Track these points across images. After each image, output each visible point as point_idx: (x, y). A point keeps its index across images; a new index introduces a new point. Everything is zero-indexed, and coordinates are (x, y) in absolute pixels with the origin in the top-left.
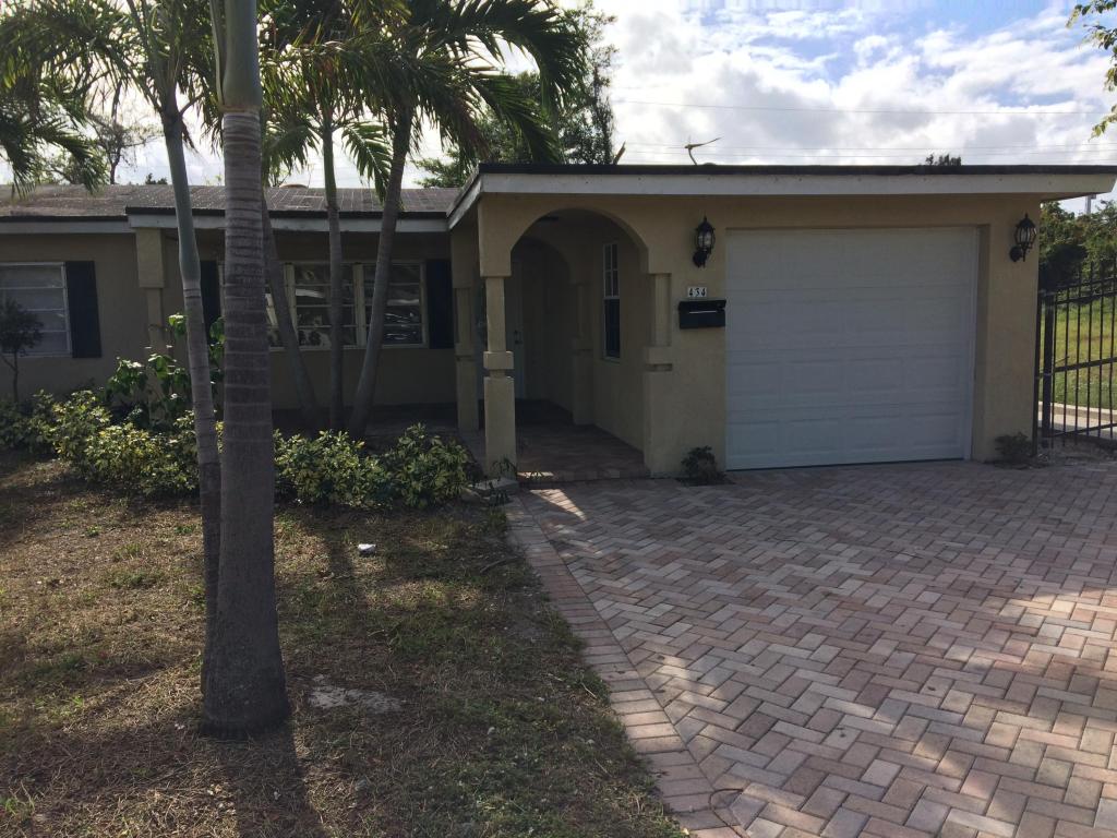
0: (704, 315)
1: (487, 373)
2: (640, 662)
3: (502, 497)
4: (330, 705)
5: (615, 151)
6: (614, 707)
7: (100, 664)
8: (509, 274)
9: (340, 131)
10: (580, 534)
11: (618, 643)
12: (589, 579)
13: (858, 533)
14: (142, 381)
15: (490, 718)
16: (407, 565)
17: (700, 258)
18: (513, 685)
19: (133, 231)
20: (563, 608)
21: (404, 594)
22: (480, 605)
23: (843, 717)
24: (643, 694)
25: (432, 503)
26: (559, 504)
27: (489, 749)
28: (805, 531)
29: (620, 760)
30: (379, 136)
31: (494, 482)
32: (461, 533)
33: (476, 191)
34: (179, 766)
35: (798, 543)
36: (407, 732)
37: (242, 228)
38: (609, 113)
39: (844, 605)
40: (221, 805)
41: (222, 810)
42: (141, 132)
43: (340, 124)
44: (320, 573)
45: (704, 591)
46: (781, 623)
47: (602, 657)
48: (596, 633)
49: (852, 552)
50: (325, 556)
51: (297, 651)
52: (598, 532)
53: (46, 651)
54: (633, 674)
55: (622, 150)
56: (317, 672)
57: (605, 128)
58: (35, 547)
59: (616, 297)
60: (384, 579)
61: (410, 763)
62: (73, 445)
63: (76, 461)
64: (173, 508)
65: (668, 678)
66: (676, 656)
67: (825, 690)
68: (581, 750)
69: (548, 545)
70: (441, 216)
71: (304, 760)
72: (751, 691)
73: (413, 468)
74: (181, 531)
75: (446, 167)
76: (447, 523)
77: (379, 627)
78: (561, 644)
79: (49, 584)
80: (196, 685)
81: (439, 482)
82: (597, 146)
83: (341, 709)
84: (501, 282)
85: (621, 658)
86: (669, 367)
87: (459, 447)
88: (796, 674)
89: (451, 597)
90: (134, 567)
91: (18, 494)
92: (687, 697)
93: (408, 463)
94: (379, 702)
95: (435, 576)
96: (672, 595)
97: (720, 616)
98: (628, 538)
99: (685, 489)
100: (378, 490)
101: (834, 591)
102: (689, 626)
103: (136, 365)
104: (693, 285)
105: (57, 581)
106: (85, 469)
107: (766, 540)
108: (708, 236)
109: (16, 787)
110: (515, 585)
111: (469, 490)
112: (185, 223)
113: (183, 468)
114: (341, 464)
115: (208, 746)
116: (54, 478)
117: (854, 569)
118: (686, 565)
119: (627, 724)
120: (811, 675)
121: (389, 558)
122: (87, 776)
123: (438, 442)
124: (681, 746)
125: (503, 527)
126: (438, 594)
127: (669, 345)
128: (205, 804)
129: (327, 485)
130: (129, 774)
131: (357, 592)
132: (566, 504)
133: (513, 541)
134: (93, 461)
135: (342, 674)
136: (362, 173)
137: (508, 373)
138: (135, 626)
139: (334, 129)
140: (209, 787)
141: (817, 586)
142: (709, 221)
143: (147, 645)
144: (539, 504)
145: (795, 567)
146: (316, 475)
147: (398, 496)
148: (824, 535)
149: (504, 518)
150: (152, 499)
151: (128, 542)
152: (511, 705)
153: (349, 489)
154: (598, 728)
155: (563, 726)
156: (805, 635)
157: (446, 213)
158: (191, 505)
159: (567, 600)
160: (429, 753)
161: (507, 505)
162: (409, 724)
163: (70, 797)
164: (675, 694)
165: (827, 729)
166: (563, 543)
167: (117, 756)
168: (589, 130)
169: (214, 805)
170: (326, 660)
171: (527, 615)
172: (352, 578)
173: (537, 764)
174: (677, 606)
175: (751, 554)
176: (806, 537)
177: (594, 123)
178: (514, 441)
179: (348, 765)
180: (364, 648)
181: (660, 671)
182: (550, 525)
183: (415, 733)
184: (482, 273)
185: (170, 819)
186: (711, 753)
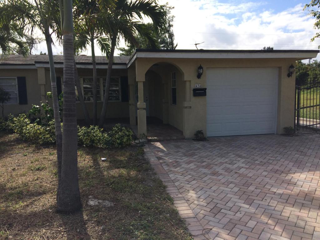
0: (200, 92)
1: (138, 109)
2: (183, 192)
3: (142, 145)
4: (94, 204)
5: (175, 45)
6: (175, 205)
7: (28, 192)
8: (144, 80)
9: (96, 40)
10: (165, 155)
11: (176, 187)
12: (167, 168)
13: (244, 155)
14: (39, 111)
15: (140, 208)
16: (115, 164)
17: (199, 76)
18: (146, 199)
19: (37, 68)
20: (160, 176)
21: (115, 172)
22: (137, 176)
23: (240, 208)
24: (183, 201)
25: (123, 146)
26: (159, 147)
27: (139, 217)
28: (230, 154)
29: (177, 220)
30: (107, 41)
31: (140, 140)
32: (131, 155)
33: (135, 57)
34: (50, 222)
35: (227, 158)
36: (116, 212)
37: (68, 67)
38: (173, 35)
39: (241, 176)
40: (62, 233)
41: (63, 235)
42: (39, 39)
43: (96, 38)
44: (90, 166)
45: (201, 171)
46: (223, 181)
47: (172, 191)
48: (170, 184)
49: (243, 160)
50: (92, 161)
51: (84, 189)
52: (170, 155)
53: (12, 189)
54: (180, 196)
55: (177, 45)
56: (90, 195)
57: (172, 39)
58: (9, 159)
59: (175, 87)
60: (109, 168)
61: (117, 221)
62: (19, 129)
63: (20, 134)
64: (48, 148)
65: (190, 197)
66: (193, 190)
67: (235, 200)
68: (166, 218)
69: (156, 158)
70: (125, 64)
71: (86, 220)
72: (214, 201)
73: (117, 136)
74: (50, 154)
75: (126, 50)
76: (127, 152)
77: (107, 182)
78: (160, 187)
79: (13, 169)
80: (55, 199)
81: (125, 140)
82: (170, 44)
83: (97, 206)
84: (142, 83)
85: (177, 191)
86: (190, 107)
87: (130, 130)
88: (227, 196)
89: (128, 173)
90: (37, 165)
92: (196, 202)
93: (115, 135)
94: (108, 204)
95: (123, 167)
96: (191, 173)
97: (205, 179)
98: (180, 156)
100: (107, 143)
101: (238, 172)
102: (196, 182)
103: (38, 106)
104: (197, 84)
105: (15, 169)
106: (23, 136)
107: (218, 157)
108: (201, 70)
109: (3, 228)
110: (147, 170)
112: (52, 66)
113: (51, 136)
114: (96, 135)
115: (59, 216)
116: (14, 139)
117: (243, 165)
118: (195, 164)
119: (178, 210)
120: (231, 196)
121: (110, 162)
122: (24, 225)
123: (124, 129)
124: (194, 216)
125: (143, 153)
126: (124, 172)
127: (190, 101)
128: (58, 233)
129: (92, 141)
130: (36, 224)
131: (101, 172)
132: (161, 146)
133: (146, 157)
134: (25, 134)
135: (97, 195)
136: (102, 52)
137: (144, 109)
138: (37, 182)
139: (94, 39)
140: (59, 228)
141: (233, 170)
142: (201, 66)
143: (41, 187)
144: (153, 147)
145: (227, 165)
146: (89, 138)
147: (113, 144)
148: (235, 155)
149: (143, 151)
150: (42, 145)
151: (35, 157)
152: (145, 204)
153: (99, 142)
154: (170, 211)
155: (160, 211)
156: (230, 184)
157: (126, 63)
158: (54, 147)
159: (161, 174)
160: (122, 218)
161: (144, 147)
162: (116, 210)
163: (19, 231)
164: (193, 201)
165: (236, 211)
166: (160, 158)
167: (32, 219)
168: (167, 39)
169: (60, 233)
170: (92, 191)
171: (150, 178)
172: (100, 168)
173: (153, 221)
174: (193, 176)
175: (214, 161)
176: (230, 156)
177: (169, 37)
178: (146, 128)
179: (99, 222)
180: (103, 188)
181: (188, 195)
182: (156, 153)
183: (118, 212)
184: (137, 80)
185: (48, 237)
186: (203, 218)
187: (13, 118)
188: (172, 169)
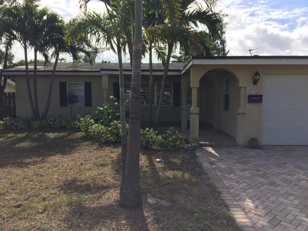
0: (256, 99)
1: (191, 114)
2: (238, 200)
3: (195, 149)
4: (152, 203)
5: (226, 52)
6: (231, 212)
7: (94, 185)
8: (198, 86)
9: (154, 48)
10: (217, 161)
11: (231, 194)
12: (221, 174)
13: (304, 166)
14: (103, 113)
15: (196, 211)
16: (172, 167)
17: (255, 82)
18: (201, 203)
19: (102, 75)
20: (214, 181)
21: (169, 174)
22: (191, 179)
23: (302, 222)
24: (239, 209)
25: (176, 149)
26: (211, 152)
27: (196, 220)
28: (288, 165)
29: (234, 228)
30: (164, 50)
31: (193, 144)
32: (184, 158)
33: (191, 64)
34: (115, 214)
35: (286, 168)
36: (173, 212)
38: (225, 41)
39: (301, 188)
40: (126, 226)
41: (126, 228)
42: (102, 49)
44: (147, 166)
45: (257, 180)
46: (281, 192)
47: (226, 197)
48: (224, 190)
49: (303, 172)
50: (148, 162)
51: (143, 187)
52: (223, 160)
53: (81, 181)
54: (236, 203)
55: (228, 51)
56: (148, 193)
57: (223, 45)
58: (77, 154)
59: (228, 93)
60: (164, 169)
61: (174, 221)
62: (85, 129)
63: (86, 133)
64: (109, 146)
65: (247, 205)
66: (249, 199)
67: (297, 213)
68: (223, 224)
69: (208, 163)
71: (146, 217)
72: (273, 212)
73: (171, 139)
74: (111, 152)
75: (178, 57)
76: (180, 155)
77: (163, 182)
78: (215, 192)
79: (81, 164)
80: (118, 193)
81: (178, 143)
82: (221, 50)
83: (155, 204)
84: (196, 89)
85: (232, 198)
86: (245, 114)
87: (183, 134)
88: (287, 208)
89: (183, 175)
90: (101, 161)
91: (73, 140)
92: (253, 211)
93: (169, 138)
94: (165, 203)
95: (178, 170)
96: (247, 181)
97: (262, 188)
98: (233, 163)
99: (248, 150)
100: (161, 145)
101: (298, 184)
102: (252, 191)
103: (102, 109)
104: (253, 90)
105: (82, 163)
106: (88, 135)
107: (275, 167)
108: (258, 76)
109: (75, 216)
110: (200, 174)
111: (186, 146)
113: (112, 136)
114: (151, 137)
115: (122, 210)
116: (80, 137)
117: (304, 177)
118: (250, 172)
119: (235, 217)
120: (292, 208)
121: (165, 163)
122: (92, 215)
123: (178, 132)
124: (252, 226)
125: (195, 157)
126: (179, 175)
127: (245, 108)
128: (122, 226)
129: (148, 142)
130: (103, 215)
131: (157, 172)
132: (213, 152)
133: (198, 161)
134: (90, 133)
135: (154, 194)
136: (159, 59)
137: (197, 114)
138: (102, 176)
139: (152, 48)
140: (123, 221)
141: (292, 182)
142: (258, 72)
143: (105, 181)
144: (205, 151)
145: (285, 176)
146: (145, 140)
147: (166, 147)
148: (294, 166)
149: (195, 154)
150: (104, 143)
151: (99, 154)
152: (201, 208)
153: (154, 144)
154: (227, 218)
155: (217, 216)
156: (289, 196)
157: (180, 70)
158: (114, 145)
159: (215, 180)
160: (179, 219)
161: (196, 151)
162: (173, 210)
163: (88, 220)
164: (250, 210)
165: (297, 225)
166: (213, 163)
167: (99, 210)
168: (219, 46)
169: (124, 226)
170: (150, 190)
171: (204, 183)
172: (155, 168)
173: (210, 226)
174: (248, 184)
175: (271, 170)
176: (288, 167)
177: (221, 43)
178: (198, 133)
179: (158, 220)
180: (160, 188)
181: (244, 203)
182: (209, 157)
183: (175, 213)
184: (191, 86)
185: (113, 229)
186: (261, 229)
187: (80, 118)
188: (226, 175)
